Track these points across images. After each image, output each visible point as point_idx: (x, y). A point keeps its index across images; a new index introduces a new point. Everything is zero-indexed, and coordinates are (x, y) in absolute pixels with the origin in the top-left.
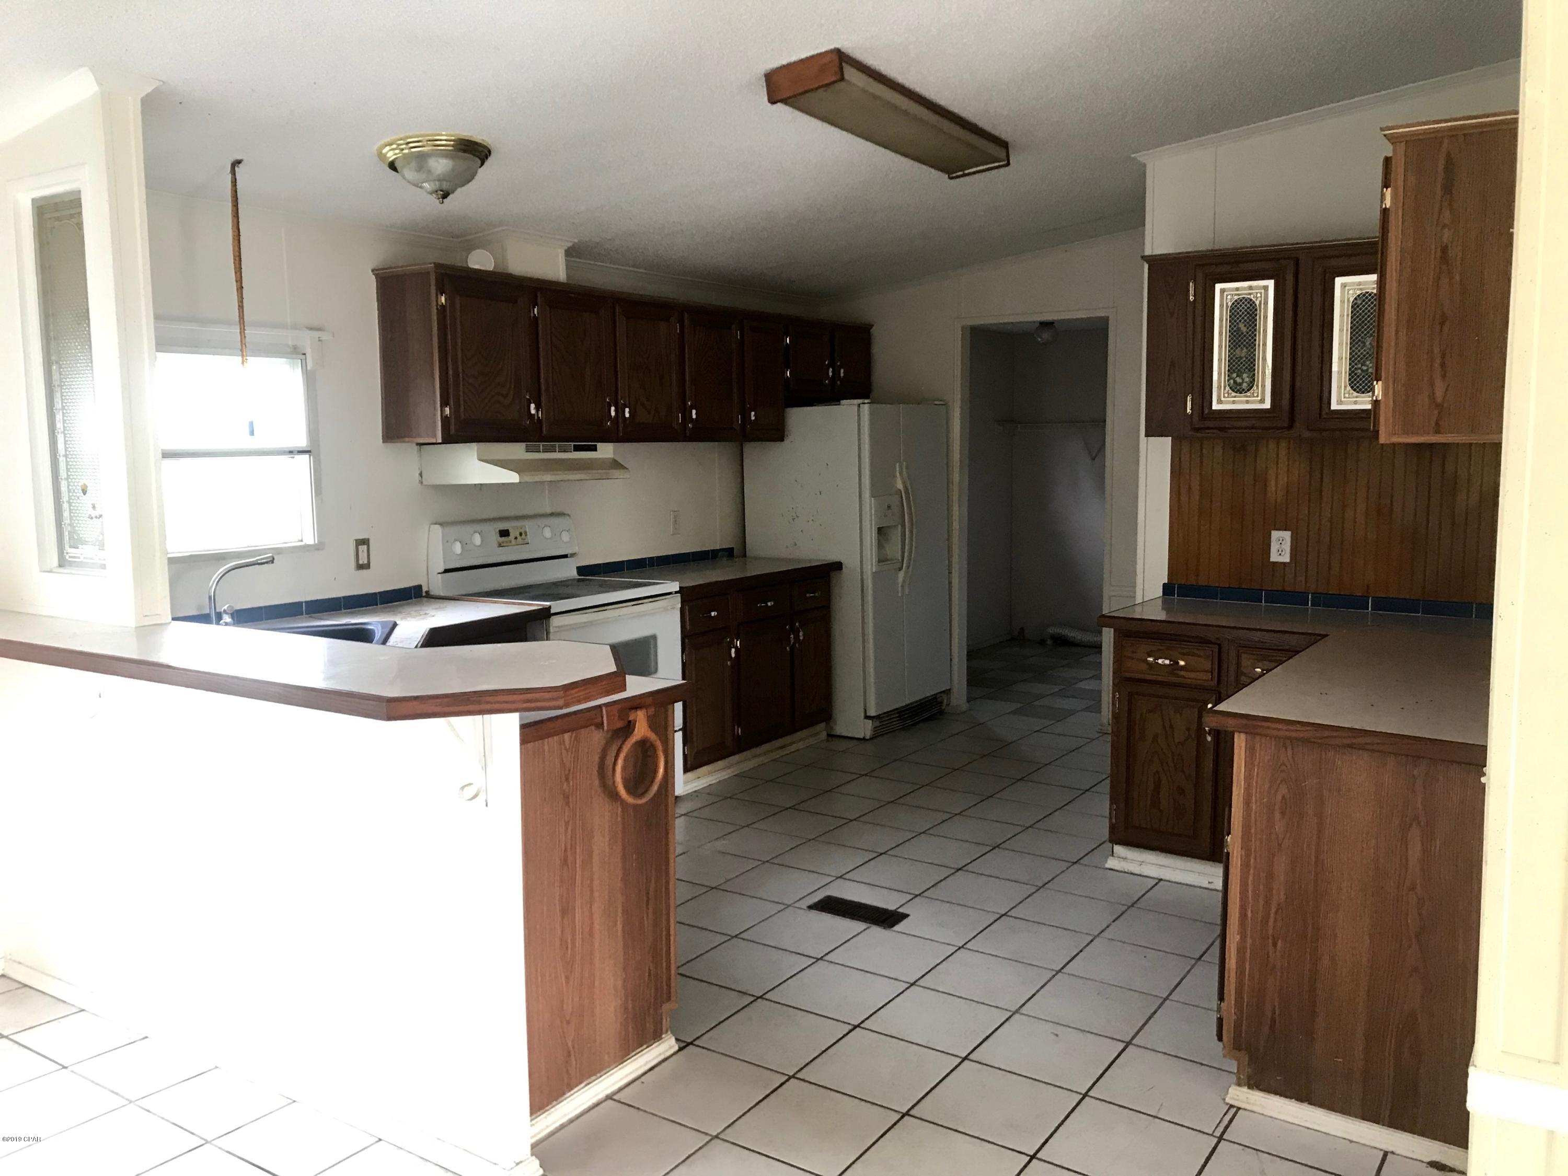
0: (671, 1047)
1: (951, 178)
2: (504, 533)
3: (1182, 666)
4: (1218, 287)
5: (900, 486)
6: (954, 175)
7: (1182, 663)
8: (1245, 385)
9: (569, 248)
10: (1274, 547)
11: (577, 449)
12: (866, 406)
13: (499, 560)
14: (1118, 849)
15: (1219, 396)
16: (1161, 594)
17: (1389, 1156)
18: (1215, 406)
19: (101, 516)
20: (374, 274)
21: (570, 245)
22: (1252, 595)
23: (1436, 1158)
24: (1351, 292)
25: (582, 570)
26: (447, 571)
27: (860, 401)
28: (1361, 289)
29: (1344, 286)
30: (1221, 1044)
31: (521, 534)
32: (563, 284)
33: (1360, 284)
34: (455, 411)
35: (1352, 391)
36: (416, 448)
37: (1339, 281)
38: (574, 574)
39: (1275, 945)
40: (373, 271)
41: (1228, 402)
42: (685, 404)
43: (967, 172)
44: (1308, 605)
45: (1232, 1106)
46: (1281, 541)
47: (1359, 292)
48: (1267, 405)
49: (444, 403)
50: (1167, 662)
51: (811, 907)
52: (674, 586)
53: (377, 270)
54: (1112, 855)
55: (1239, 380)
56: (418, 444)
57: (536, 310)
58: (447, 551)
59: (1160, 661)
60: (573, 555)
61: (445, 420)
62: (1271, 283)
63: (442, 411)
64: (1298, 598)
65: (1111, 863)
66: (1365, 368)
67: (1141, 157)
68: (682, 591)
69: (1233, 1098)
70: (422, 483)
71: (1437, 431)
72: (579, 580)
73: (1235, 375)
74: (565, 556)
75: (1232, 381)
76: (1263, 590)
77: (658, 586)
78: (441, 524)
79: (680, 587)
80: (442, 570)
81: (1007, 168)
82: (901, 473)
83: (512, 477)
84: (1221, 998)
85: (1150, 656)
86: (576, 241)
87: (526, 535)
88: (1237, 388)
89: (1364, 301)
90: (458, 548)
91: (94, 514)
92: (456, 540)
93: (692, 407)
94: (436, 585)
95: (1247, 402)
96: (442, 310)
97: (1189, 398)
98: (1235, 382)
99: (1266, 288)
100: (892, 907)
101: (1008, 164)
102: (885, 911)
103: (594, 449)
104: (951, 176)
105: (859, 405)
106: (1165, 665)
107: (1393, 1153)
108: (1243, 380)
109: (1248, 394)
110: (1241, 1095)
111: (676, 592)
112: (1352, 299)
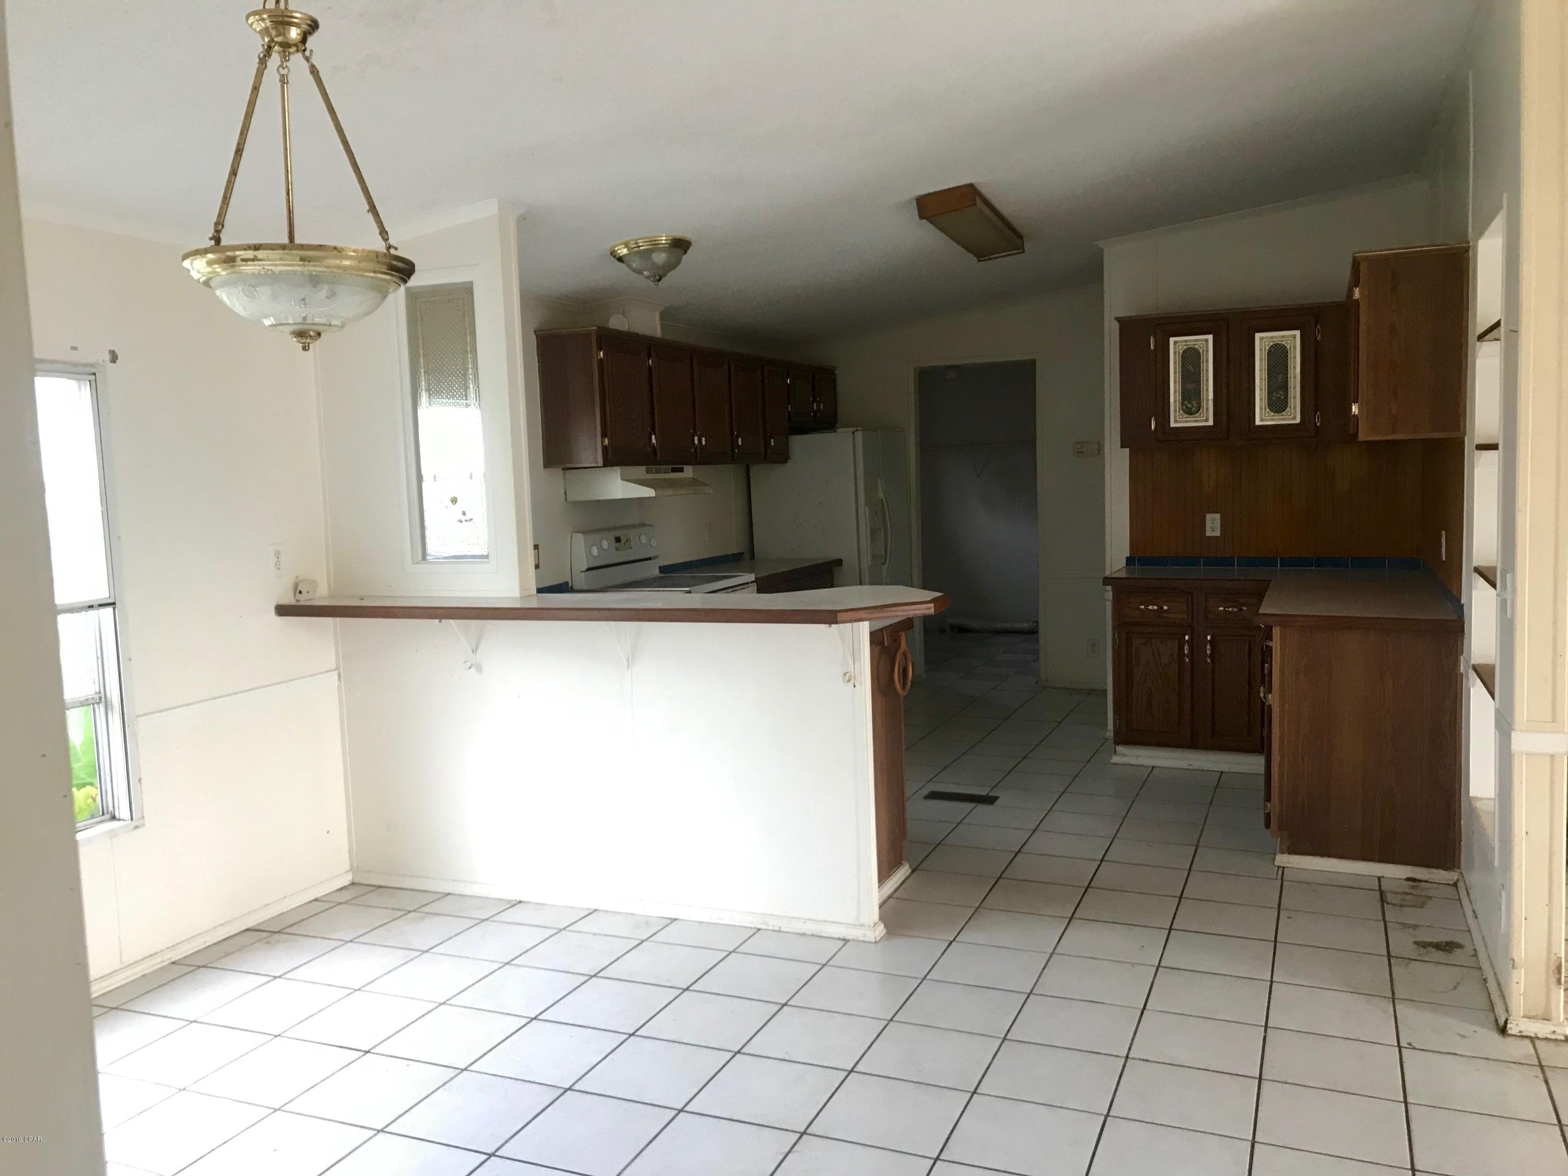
0: (907, 871)
1: (979, 261)
2: (618, 540)
3: (1166, 610)
4: (1172, 340)
5: (881, 496)
6: (982, 259)
7: (1165, 608)
8: (1194, 409)
9: (662, 311)
10: (1208, 524)
11: (674, 470)
12: (860, 433)
13: (618, 561)
14: (1120, 749)
15: (1175, 417)
16: (1125, 565)
17: (1382, 879)
18: (1173, 425)
19: (471, 520)
20: (535, 335)
21: (663, 308)
22: (1192, 561)
23: (1409, 876)
24: (1267, 343)
25: (663, 569)
26: (589, 569)
27: (853, 429)
28: (1273, 341)
29: (1262, 339)
30: (1268, 831)
31: (627, 541)
32: (659, 339)
33: (1272, 337)
34: (610, 441)
35: (1270, 412)
36: (562, 472)
37: (1258, 336)
38: (657, 572)
39: (1303, 759)
40: (535, 332)
41: (1182, 422)
42: (732, 433)
43: (991, 257)
44: (1234, 566)
45: (1279, 867)
46: (1213, 520)
47: (1272, 344)
48: (1211, 423)
49: (604, 435)
50: (1155, 607)
51: (926, 797)
52: (752, 577)
53: (540, 331)
54: (1115, 754)
55: (1189, 405)
56: (564, 469)
57: (650, 361)
58: (589, 552)
59: (1150, 607)
60: (656, 557)
61: (605, 449)
62: (1210, 337)
63: (602, 443)
64: (1227, 562)
65: (1115, 759)
66: (1278, 396)
67: (1101, 244)
68: (757, 580)
69: (1279, 862)
70: (566, 500)
71: (1394, 432)
72: (662, 577)
73: (1186, 402)
74: (650, 559)
75: (1184, 407)
76: (1201, 557)
77: (739, 578)
78: (582, 532)
79: (756, 578)
80: (586, 568)
81: (1022, 254)
82: (881, 485)
83: (649, 492)
84: (1268, 798)
85: (1142, 605)
86: (668, 305)
87: (630, 542)
88: (1189, 412)
89: (1276, 349)
90: (595, 551)
91: (463, 518)
92: (592, 545)
93: (738, 436)
94: (580, 580)
95: (1196, 421)
96: (601, 361)
97: (1153, 419)
98: (1187, 407)
99: (1207, 341)
100: (984, 794)
101: (1024, 252)
102: (983, 796)
103: (682, 470)
104: (980, 259)
105: (854, 433)
106: (1154, 610)
107: (1383, 877)
108: (1193, 405)
109: (1197, 415)
110: (1283, 859)
111: (752, 582)
112: (1267, 348)
